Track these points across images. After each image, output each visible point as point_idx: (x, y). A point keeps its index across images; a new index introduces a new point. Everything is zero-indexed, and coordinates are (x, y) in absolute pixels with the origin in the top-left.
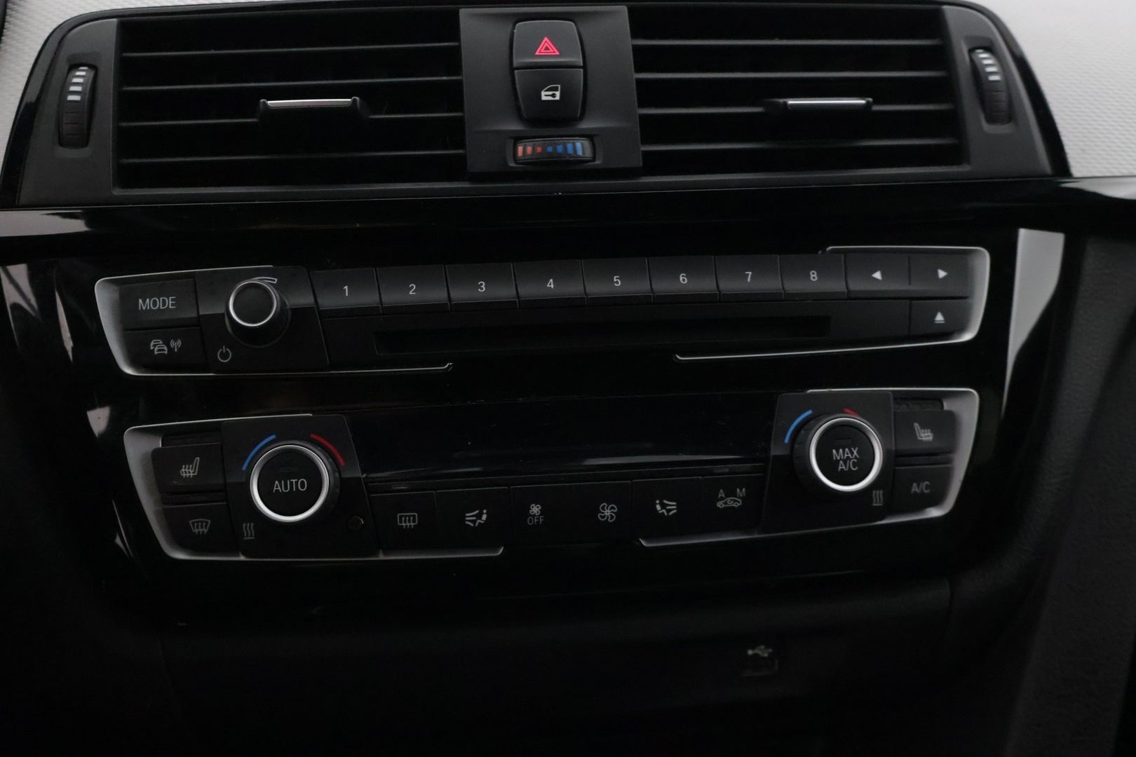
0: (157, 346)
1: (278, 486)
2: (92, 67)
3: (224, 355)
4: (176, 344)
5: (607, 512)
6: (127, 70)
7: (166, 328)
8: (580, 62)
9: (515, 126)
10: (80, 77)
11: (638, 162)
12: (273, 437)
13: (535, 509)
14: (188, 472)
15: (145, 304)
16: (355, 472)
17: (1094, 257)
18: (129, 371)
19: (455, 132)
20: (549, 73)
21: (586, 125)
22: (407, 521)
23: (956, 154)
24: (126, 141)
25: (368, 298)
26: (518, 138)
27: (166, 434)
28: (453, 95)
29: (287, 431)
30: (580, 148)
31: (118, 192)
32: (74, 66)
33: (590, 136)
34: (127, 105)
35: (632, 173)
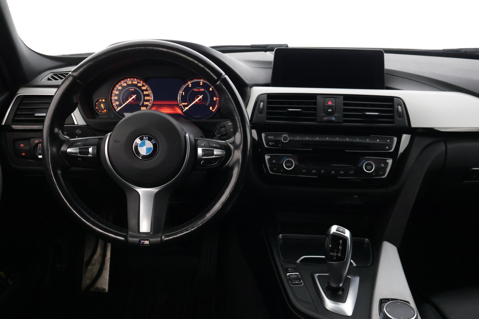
0: (270, 143)
1: (287, 165)
2: (263, 102)
3: (280, 145)
4: (273, 143)
5: (333, 172)
6: (268, 103)
7: (271, 141)
8: (335, 105)
9: (324, 115)
10: (262, 103)
11: (342, 121)
12: (286, 158)
13: (322, 171)
14: (274, 161)
15: (269, 137)
16: (297, 164)
17: (417, 139)
18: (266, 146)
19: (315, 115)
20: (330, 107)
21: (335, 115)
22: (304, 171)
23: (392, 122)
24: (268, 113)
25: (301, 139)
26: (324, 116)
27: (271, 156)
28: (315, 109)
29: (288, 157)
30: (334, 119)
31: (266, 121)
32: (261, 102)
33: (335, 117)
34: (268, 108)
35: (341, 123)
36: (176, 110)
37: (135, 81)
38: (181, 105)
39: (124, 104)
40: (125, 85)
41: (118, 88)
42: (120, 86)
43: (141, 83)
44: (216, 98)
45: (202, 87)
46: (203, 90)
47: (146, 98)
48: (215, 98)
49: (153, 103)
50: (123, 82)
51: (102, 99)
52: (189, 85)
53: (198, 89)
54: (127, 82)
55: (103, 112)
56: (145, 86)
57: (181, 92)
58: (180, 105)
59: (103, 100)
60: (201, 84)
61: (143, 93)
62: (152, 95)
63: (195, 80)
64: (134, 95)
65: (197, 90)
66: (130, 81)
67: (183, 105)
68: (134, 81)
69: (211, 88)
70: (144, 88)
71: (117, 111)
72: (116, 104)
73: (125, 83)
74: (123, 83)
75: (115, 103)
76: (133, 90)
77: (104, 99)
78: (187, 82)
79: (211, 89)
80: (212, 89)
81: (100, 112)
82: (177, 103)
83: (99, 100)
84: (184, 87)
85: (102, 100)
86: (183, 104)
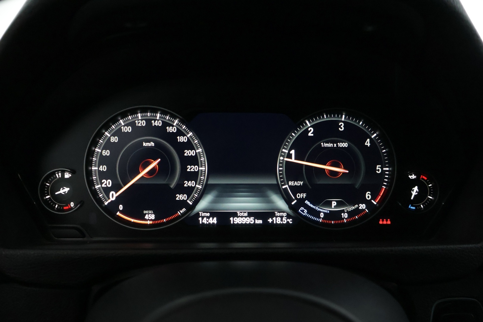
36: (270, 202)
37: (158, 120)
38: (287, 186)
39: (125, 185)
40: (129, 129)
41: (110, 138)
42: (114, 135)
43: (173, 126)
44: (382, 168)
45: (343, 137)
46: (345, 145)
47: (191, 168)
48: (378, 167)
49: (209, 182)
50: (123, 124)
51: (63, 172)
52: (307, 131)
53: (333, 142)
54: (137, 122)
55: (65, 208)
56: (184, 135)
57: (287, 151)
58: (284, 187)
59: (67, 176)
60: (342, 129)
61: (181, 154)
62: (203, 159)
63: (325, 118)
64: (155, 160)
65: (330, 145)
66: (142, 120)
67: (290, 187)
68: (155, 120)
69: (368, 140)
70: (182, 139)
71: (106, 203)
72: (103, 185)
73: (127, 125)
74: (124, 126)
75: (102, 183)
76: (152, 144)
77: (70, 172)
78: (303, 123)
79: (368, 143)
80: (372, 141)
81: (58, 210)
82: (275, 182)
83: (54, 173)
84: (294, 136)
85: (63, 175)
86: (291, 183)
